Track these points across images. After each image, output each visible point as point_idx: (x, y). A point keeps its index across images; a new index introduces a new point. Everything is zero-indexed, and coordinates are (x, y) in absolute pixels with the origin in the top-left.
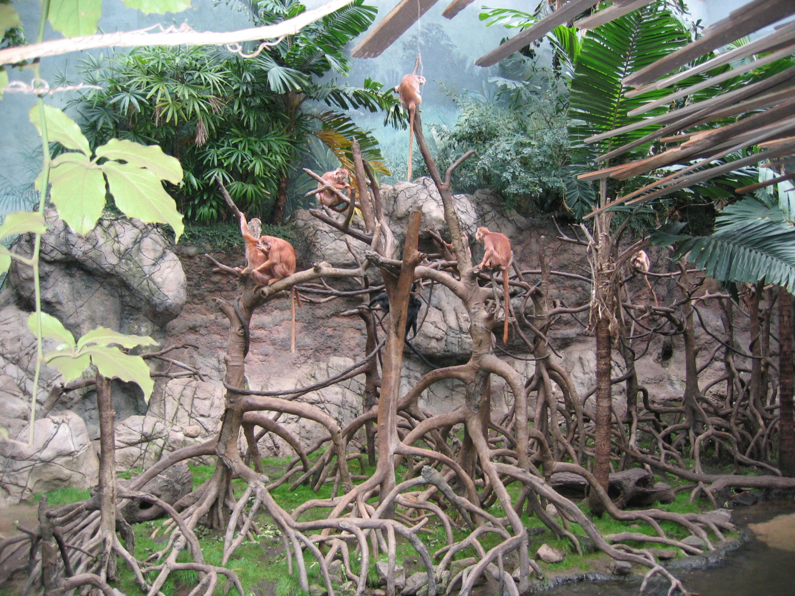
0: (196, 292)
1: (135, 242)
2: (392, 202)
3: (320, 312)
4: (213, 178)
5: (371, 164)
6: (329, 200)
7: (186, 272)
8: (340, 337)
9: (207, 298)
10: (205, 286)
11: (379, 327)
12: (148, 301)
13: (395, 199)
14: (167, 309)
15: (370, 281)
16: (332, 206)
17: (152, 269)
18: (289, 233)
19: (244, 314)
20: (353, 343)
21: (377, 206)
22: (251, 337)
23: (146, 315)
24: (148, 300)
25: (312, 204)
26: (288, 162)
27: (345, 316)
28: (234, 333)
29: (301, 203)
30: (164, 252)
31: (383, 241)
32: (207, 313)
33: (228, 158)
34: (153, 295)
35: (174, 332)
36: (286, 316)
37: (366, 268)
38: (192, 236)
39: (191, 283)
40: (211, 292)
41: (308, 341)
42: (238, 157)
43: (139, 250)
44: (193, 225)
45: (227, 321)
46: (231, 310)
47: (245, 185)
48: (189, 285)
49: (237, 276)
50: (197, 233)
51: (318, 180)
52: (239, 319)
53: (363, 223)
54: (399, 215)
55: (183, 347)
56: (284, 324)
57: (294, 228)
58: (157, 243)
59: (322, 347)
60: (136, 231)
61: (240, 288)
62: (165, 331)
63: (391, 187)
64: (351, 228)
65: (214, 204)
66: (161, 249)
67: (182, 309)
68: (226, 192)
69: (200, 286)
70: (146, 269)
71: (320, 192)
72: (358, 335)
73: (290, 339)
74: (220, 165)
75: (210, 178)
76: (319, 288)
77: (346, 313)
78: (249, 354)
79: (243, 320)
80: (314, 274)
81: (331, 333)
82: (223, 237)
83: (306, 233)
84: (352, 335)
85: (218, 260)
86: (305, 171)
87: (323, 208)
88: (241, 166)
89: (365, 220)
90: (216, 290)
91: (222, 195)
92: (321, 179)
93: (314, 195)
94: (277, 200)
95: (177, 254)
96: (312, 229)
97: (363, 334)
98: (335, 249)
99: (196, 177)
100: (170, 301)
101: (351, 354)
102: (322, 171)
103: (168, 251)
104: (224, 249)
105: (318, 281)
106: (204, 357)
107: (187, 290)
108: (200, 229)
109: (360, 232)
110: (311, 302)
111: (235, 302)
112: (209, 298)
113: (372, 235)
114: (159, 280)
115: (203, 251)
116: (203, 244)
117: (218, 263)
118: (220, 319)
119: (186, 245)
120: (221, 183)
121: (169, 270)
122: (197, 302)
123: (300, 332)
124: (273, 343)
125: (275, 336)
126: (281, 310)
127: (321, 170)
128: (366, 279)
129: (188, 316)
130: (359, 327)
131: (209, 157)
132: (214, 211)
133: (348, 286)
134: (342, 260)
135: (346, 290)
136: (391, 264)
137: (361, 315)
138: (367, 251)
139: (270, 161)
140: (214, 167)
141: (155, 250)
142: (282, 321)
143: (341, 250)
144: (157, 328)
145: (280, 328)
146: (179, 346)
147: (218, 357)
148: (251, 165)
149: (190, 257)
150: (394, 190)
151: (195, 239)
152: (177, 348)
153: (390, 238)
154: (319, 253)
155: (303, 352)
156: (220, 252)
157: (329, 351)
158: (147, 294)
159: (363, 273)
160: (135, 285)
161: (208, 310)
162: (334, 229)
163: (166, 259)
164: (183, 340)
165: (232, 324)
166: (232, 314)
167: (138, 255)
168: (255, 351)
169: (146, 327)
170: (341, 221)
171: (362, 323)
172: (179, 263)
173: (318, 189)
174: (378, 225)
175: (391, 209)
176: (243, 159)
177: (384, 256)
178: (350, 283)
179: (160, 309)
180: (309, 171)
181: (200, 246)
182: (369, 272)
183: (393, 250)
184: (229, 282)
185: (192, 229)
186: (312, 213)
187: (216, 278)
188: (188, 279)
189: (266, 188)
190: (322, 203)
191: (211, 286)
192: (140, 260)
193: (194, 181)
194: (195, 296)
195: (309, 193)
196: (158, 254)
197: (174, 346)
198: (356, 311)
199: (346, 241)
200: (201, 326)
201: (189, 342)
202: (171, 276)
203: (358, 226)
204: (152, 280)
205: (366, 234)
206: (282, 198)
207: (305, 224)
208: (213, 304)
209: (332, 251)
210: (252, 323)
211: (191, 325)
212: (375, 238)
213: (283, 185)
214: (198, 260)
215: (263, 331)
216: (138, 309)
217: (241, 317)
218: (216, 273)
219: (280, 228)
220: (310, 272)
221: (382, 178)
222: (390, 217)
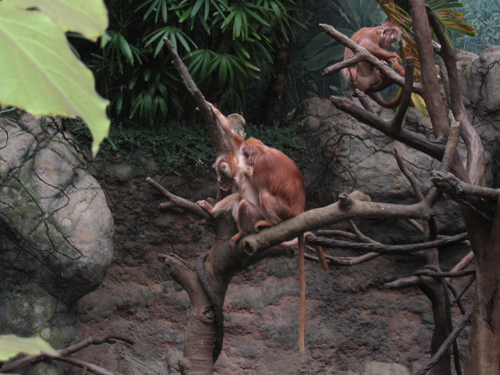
0: (129, 244)
1: (25, 157)
2: (478, 83)
3: (347, 282)
4: (161, 44)
5: (439, 15)
6: (366, 80)
7: (113, 208)
8: (384, 326)
9: (149, 255)
10: (146, 234)
11: (455, 310)
12: (48, 260)
13: (484, 77)
14: (79, 273)
15: (439, 225)
16: (370, 91)
17: (55, 204)
18: (293, 141)
19: (215, 283)
20: (407, 337)
21: (452, 89)
22: (226, 324)
23: (42, 285)
24: (47, 258)
25: (334, 88)
26: (291, 13)
27: (392, 289)
28: (196, 318)
29: (314, 86)
30: (76, 175)
31: (463, 153)
32: (149, 281)
33: (186, 8)
34: (56, 249)
35: (90, 314)
36: (287, 288)
37: (433, 203)
38: (124, 146)
39: (121, 228)
40: (155, 244)
41: (326, 332)
42: (203, 6)
43: (32, 170)
44: (125, 126)
45: (183, 295)
46: (191, 277)
47: (217, 56)
48: (117, 232)
49: (202, 217)
50: (132, 140)
51: (346, 45)
52: (205, 292)
53: (427, 122)
54: (491, 107)
55: (107, 341)
56: (284, 301)
57: (303, 131)
58: (64, 157)
59: (353, 345)
60: (28, 137)
61: (207, 238)
62: (77, 313)
63: (475, 57)
64: (406, 129)
65: (162, 88)
66: (69, 168)
67: (105, 273)
68: (183, 67)
69: (136, 234)
70: (44, 204)
71: (349, 65)
72: (415, 323)
73: (294, 329)
74: (173, 21)
75: (155, 44)
76: (346, 238)
77: (396, 283)
78: (223, 355)
79: (213, 295)
80: (339, 213)
81: (368, 319)
82: (178, 148)
83: (324, 139)
84: (405, 322)
85: (169, 188)
86: (323, 29)
87: (356, 95)
88: (209, 22)
89: (433, 116)
90: (165, 241)
91: (177, 73)
92: (351, 41)
93: (338, 71)
94: (273, 81)
95: (98, 178)
96: (333, 133)
97: (425, 322)
98: (375, 169)
99: (130, 42)
100: (84, 260)
101: (404, 356)
102: (351, 29)
103: (82, 172)
104: (178, 169)
105: (345, 224)
106: (143, 359)
107: (115, 241)
108: (138, 133)
109: (421, 136)
110: (333, 263)
111: (199, 263)
112: (153, 254)
113: (444, 142)
114: (66, 223)
115: (142, 172)
116: (143, 160)
117: (169, 194)
118: (171, 293)
119: (113, 162)
120: (175, 51)
121: (83, 205)
122: (132, 261)
123: (313, 317)
124: (265, 335)
125: (269, 322)
126: (279, 277)
127: (350, 27)
128: (431, 222)
129: (115, 287)
130: (417, 308)
131: (153, 8)
132: (162, 101)
133: (398, 235)
134: (388, 188)
135: (395, 243)
136: (478, 194)
137: (422, 287)
138: (435, 172)
139: (259, 12)
140: (162, 25)
141: (59, 171)
142: (282, 295)
143: (387, 170)
144: (61, 306)
145: (276, 310)
146: (100, 339)
147: (167, 360)
148: (227, 20)
149: (120, 183)
150: (482, 61)
151: (129, 150)
152: (95, 343)
153: (477, 149)
154: (346, 176)
155: (317, 352)
156: (172, 174)
157: (363, 350)
158: (45, 247)
159: (428, 213)
160: (25, 232)
161: (150, 276)
162: (374, 131)
163: (78, 186)
164: (107, 329)
165: (193, 303)
166: (194, 283)
167: (30, 179)
168: (233, 349)
169: (43, 304)
170: (387, 118)
171: (425, 302)
172: (101, 193)
173: (345, 61)
174: (455, 124)
175: (476, 96)
176: (213, 9)
177: (467, 181)
178: (402, 229)
179: (68, 273)
180: (331, 28)
181: (137, 164)
182: (438, 209)
183: (483, 169)
184: (187, 227)
185: (123, 134)
186: (335, 104)
187: (165, 220)
188: (117, 221)
189: (252, 61)
190: (353, 85)
191: (157, 234)
192: (35, 188)
193: (127, 49)
194: (128, 251)
195: (331, 68)
196: (65, 178)
197: (90, 339)
198: (413, 279)
199: (395, 154)
200: (138, 304)
201: (118, 333)
202: (88, 216)
203: (416, 126)
204: (54, 223)
205: (432, 141)
206: (281, 77)
207: (322, 125)
208: (159, 265)
209: (370, 172)
210: (228, 300)
211: (120, 302)
212: (449, 147)
213: (283, 55)
214: (134, 187)
215: (247, 315)
216: (30, 274)
217: (209, 289)
218: (164, 211)
219: (277, 131)
220: (332, 208)
221: (459, 40)
222: (475, 109)
